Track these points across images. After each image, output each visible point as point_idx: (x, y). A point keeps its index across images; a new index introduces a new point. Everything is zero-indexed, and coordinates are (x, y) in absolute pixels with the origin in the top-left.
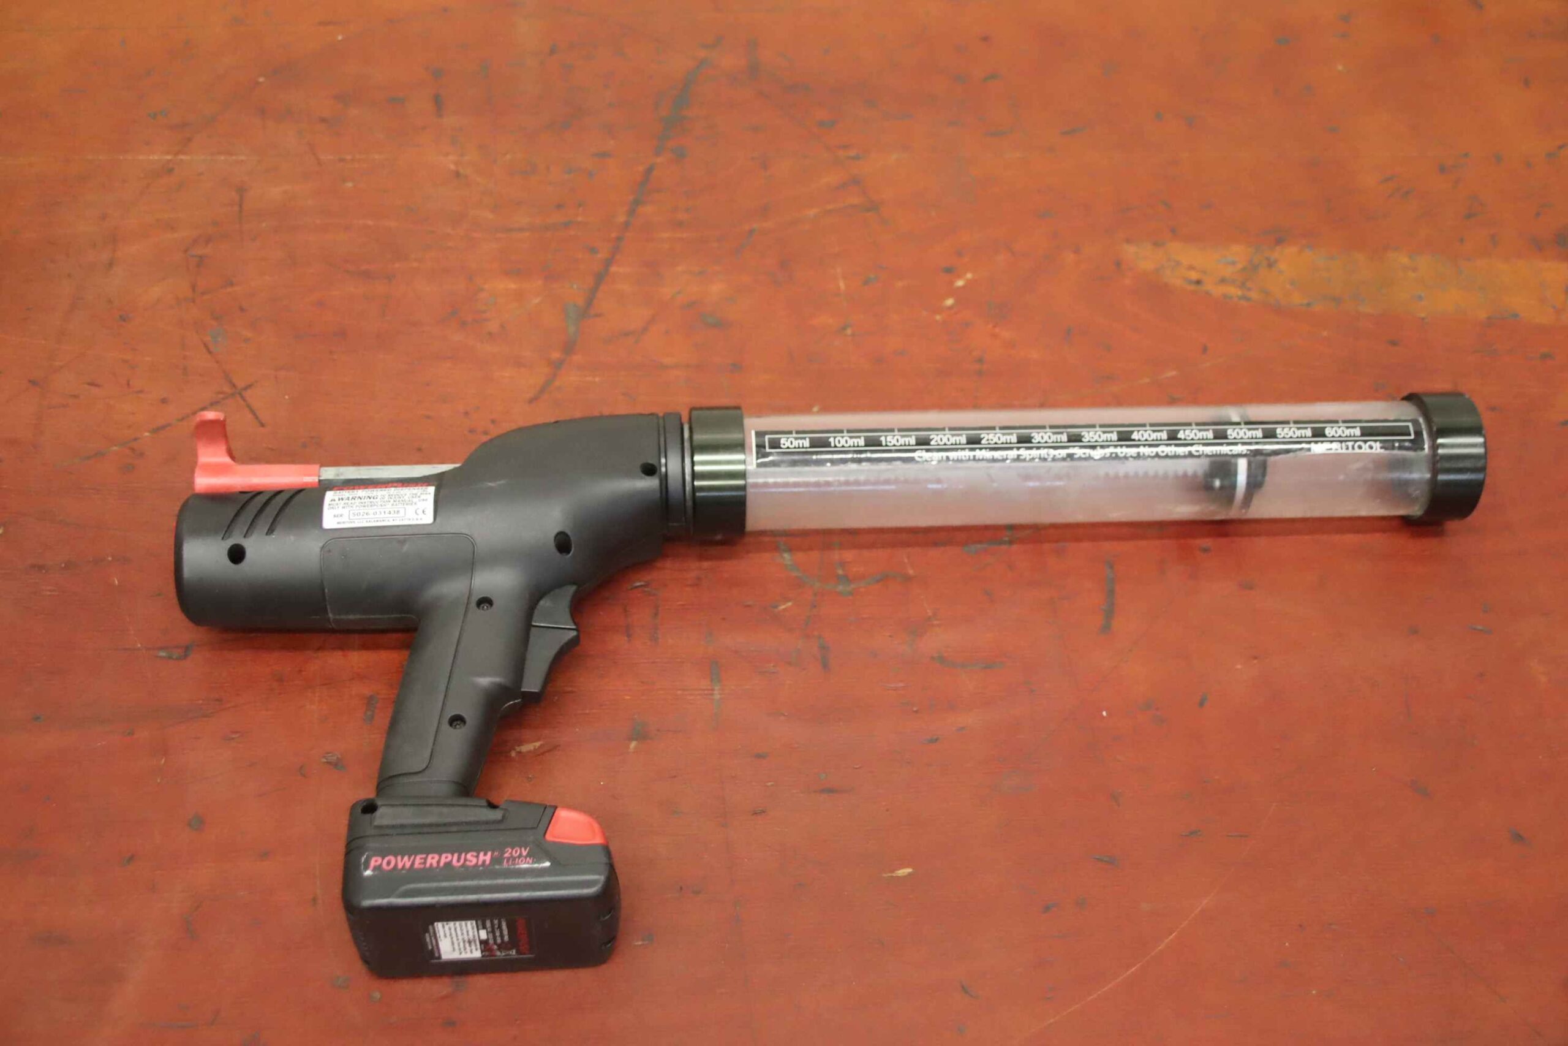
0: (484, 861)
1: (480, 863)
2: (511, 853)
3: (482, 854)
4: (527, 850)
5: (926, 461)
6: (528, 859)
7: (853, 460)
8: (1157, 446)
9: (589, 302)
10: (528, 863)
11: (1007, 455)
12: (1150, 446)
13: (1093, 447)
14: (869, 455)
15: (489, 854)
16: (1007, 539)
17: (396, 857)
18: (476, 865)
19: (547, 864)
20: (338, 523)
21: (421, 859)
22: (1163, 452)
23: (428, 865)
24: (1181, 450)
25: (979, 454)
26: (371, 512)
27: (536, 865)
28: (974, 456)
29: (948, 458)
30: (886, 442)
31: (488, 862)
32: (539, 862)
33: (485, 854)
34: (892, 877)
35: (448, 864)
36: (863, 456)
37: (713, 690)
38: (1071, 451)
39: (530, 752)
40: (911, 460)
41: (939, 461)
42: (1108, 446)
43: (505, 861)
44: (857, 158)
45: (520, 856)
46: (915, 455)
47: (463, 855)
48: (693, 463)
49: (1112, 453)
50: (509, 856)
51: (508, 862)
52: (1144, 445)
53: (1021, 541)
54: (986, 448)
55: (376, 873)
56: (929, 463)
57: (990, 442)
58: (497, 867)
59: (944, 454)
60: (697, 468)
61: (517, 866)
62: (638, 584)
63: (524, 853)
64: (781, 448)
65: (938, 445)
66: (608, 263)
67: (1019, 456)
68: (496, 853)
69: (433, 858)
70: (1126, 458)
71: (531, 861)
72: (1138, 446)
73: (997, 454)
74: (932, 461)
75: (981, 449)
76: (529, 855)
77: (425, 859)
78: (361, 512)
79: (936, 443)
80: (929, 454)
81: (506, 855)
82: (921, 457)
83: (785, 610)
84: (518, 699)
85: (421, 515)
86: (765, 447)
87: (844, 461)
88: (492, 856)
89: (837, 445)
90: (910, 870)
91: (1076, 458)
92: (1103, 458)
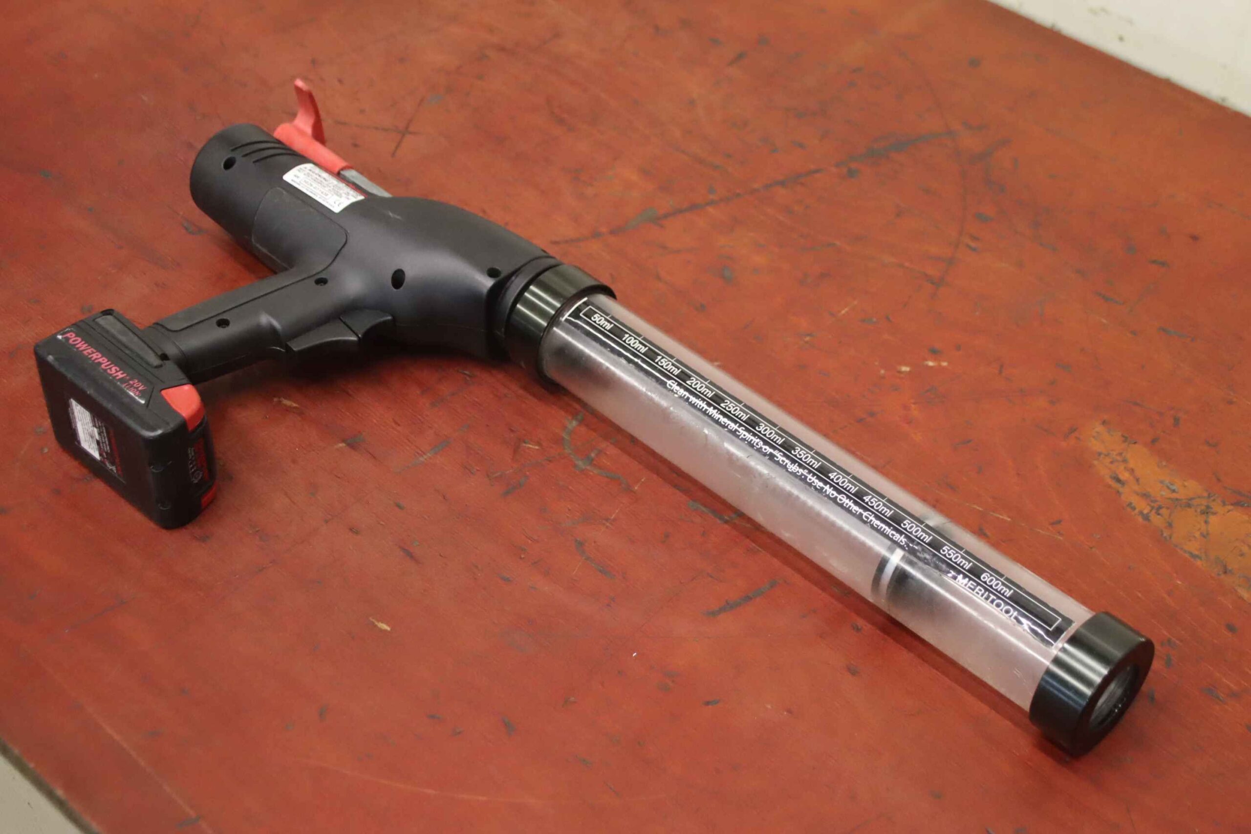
0: (117, 376)
5: (672, 391)
7: (626, 358)
8: (840, 492)
9: (666, 216)
11: (729, 425)
12: (836, 489)
13: (793, 462)
14: (639, 362)
16: (726, 518)
17: (82, 340)
18: (111, 375)
19: (143, 402)
20: (292, 180)
22: (841, 500)
24: (855, 508)
25: (711, 410)
26: (315, 185)
27: (137, 398)
28: (706, 410)
29: (688, 398)
30: (660, 360)
32: (140, 397)
33: (122, 374)
34: (373, 623)
35: (100, 364)
36: (636, 360)
37: (424, 454)
38: (776, 453)
39: (285, 405)
40: (663, 384)
41: (680, 397)
42: (805, 468)
44: (974, 250)
45: (137, 388)
46: (669, 382)
48: (526, 288)
49: (802, 474)
52: (831, 486)
53: (735, 527)
54: (719, 410)
55: (64, 340)
56: (673, 393)
57: (727, 408)
58: (119, 383)
59: (687, 394)
60: (527, 294)
61: (128, 391)
62: (467, 372)
63: (140, 389)
64: (591, 319)
65: (691, 386)
66: (711, 203)
67: (736, 430)
70: (810, 485)
72: (826, 483)
73: (723, 420)
74: (677, 393)
75: (715, 408)
76: (140, 391)
77: (93, 353)
78: (310, 182)
79: (690, 384)
80: (678, 388)
81: (131, 382)
82: (671, 386)
83: (529, 448)
84: (283, 349)
85: (336, 205)
86: (581, 312)
87: (620, 355)
88: (125, 376)
89: (627, 341)
90: (389, 629)
91: (775, 460)
92: (794, 474)
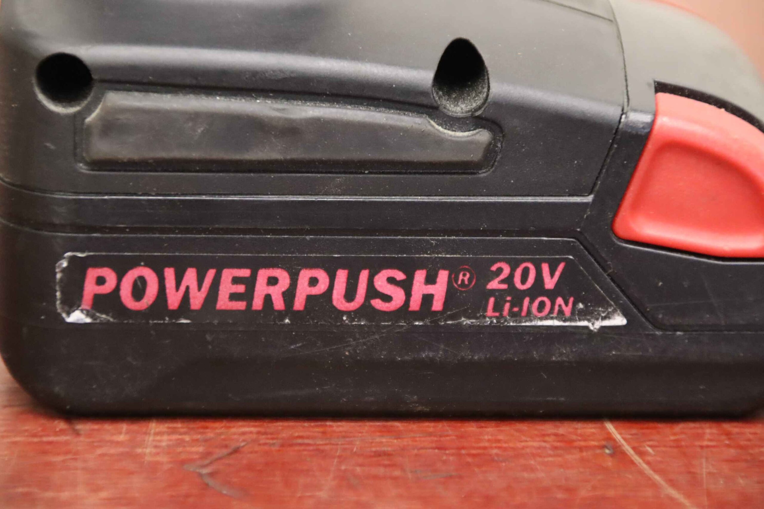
1: (415, 304)
2: (509, 280)
3: (420, 276)
4: (557, 274)
6: (560, 301)
10: (561, 315)
15: (443, 276)
21: (236, 280)
23: (258, 303)
31: (437, 305)
43: (492, 300)
47: (364, 275)
50: (504, 286)
51: (498, 307)
63: (550, 283)
68: (464, 277)
69: (273, 281)
71: (567, 310)
